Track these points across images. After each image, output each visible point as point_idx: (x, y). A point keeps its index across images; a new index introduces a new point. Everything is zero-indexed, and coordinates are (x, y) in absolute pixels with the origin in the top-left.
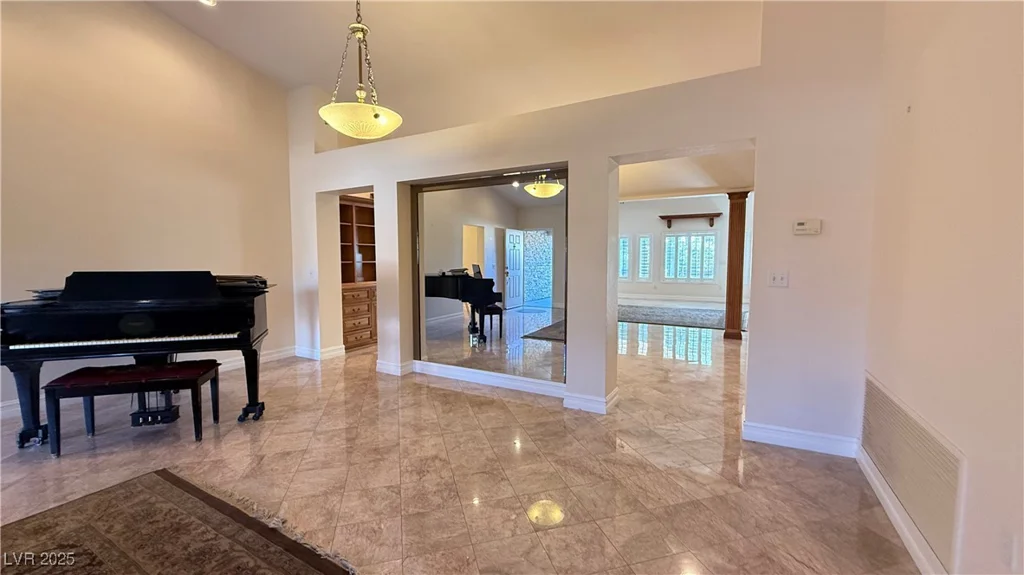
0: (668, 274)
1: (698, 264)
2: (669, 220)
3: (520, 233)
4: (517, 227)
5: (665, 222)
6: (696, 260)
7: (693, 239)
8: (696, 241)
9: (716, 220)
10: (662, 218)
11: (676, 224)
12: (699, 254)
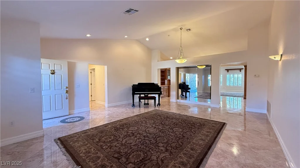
0: (228, 84)
1: (237, 82)
2: (228, 70)
3: (189, 74)
4: (188, 73)
5: (227, 71)
6: (236, 81)
7: (235, 75)
8: (236, 76)
9: (242, 70)
10: (226, 70)
11: (230, 71)
12: (237, 79)
